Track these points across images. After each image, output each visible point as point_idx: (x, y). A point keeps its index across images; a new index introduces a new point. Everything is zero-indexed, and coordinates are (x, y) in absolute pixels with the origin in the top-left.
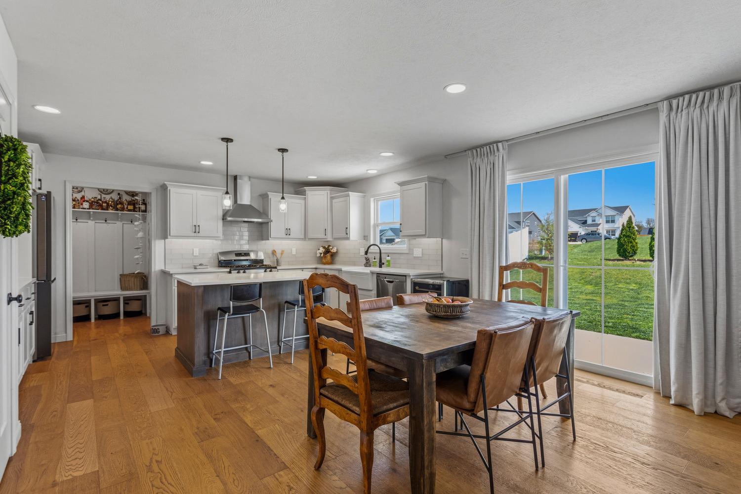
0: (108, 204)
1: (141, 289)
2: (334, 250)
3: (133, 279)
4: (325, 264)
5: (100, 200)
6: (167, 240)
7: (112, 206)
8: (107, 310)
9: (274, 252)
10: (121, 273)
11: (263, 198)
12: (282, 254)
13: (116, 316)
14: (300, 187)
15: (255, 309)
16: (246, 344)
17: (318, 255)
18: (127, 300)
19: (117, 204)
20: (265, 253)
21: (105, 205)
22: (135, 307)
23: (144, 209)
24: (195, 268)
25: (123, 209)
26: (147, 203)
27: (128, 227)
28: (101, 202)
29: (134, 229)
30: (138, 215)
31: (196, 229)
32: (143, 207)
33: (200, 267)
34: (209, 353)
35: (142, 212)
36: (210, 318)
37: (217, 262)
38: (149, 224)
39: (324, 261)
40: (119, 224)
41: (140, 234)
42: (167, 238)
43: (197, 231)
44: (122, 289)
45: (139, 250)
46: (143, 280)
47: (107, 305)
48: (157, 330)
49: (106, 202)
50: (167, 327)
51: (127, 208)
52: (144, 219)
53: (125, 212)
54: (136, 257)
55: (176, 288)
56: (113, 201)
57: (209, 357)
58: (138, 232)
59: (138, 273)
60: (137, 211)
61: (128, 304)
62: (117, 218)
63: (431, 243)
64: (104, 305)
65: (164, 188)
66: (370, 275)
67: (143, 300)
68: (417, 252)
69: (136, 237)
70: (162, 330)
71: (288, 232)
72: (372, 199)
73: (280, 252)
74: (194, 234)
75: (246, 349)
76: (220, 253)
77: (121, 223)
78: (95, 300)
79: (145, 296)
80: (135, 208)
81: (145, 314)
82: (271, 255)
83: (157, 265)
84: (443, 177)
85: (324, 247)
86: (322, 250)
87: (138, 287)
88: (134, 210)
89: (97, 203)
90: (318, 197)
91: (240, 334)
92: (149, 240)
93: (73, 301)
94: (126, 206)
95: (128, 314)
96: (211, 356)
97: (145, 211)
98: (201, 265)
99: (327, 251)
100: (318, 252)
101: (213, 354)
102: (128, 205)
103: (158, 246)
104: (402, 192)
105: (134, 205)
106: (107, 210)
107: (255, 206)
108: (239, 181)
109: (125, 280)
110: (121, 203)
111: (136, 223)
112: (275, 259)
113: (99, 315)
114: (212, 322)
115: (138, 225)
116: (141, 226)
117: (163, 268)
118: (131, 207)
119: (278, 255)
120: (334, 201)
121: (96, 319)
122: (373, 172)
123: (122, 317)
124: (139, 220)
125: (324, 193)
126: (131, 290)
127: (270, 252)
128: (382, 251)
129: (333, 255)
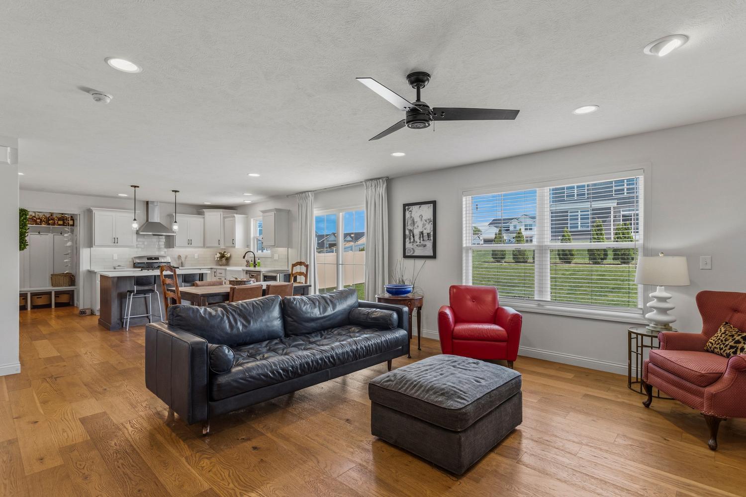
0: (41, 220)
1: (70, 286)
2: (228, 255)
3: (62, 277)
4: (221, 265)
5: (35, 217)
6: (91, 248)
7: (44, 222)
8: (40, 301)
9: (179, 257)
10: (52, 273)
11: (170, 217)
12: (186, 258)
13: (49, 306)
14: (199, 209)
15: (152, 291)
16: (147, 314)
17: (216, 259)
18: (58, 294)
19: (49, 220)
20: (172, 258)
21: (38, 220)
22: (64, 299)
23: (72, 224)
24: (115, 269)
25: (54, 224)
26: (75, 219)
27: (58, 238)
28: (35, 218)
29: (64, 239)
30: (67, 229)
31: (115, 241)
32: (71, 222)
33: (119, 268)
34: (121, 318)
35: (71, 226)
36: (122, 297)
37: (132, 264)
38: (76, 236)
39: (220, 263)
40: (50, 235)
41: (69, 244)
42: (92, 247)
43: (116, 241)
44: (53, 285)
45: (68, 255)
46: (72, 279)
47: (41, 297)
48: (84, 312)
49: (39, 219)
50: (92, 310)
51: (58, 223)
52: (72, 232)
53: (56, 226)
54: (65, 261)
55: (99, 282)
56: (46, 218)
57: (121, 321)
58: (67, 242)
59: (67, 273)
60: (66, 226)
61: (58, 297)
62: (48, 231)
63: (282, 251)
64: (38, 298)
65: (89, 212)
66: (242, 272)
67: (71, 294)
68: (276, 257)
69: (65, 245)
70: (88, 312)
71: (190, 242)
72: (252, 220)
73: (185, 257)
74: (113, 244)
75: (147, 317)
76: (135, 257)
77: (53, 235)
78: (31, 293)
79: (73, 291)
80: (64, 223)
81: (73, 305)
82: (177, 259)
83: (84, 266)
84: (288, 209)
85: (220, 253)
86: (218, 255)
87: (67, 284)
88: (63, 225)
89: (32, 219)
90: (214, 217)
91: (143, 308)
92: (76, 247)
93: (20, 294)
94: (56, 222)
95: (58, 305)
96: (123, 321)
97: (73, 225)
98: (119, 266)
99: (222, 256)
100: (216, 256)
101: (124, 319)
102: (58, 220)
103: (85, 253)
104: (264, 217)
105: (63, 220)
106: (41, 225)
107: (163, 223)
108: (150, 205)
109: (55, 279)
110: (53, 219)
111: (66, 235)
112: (180, 262)
113: (33, 306)
114: (123, 300)
115: (67, 236)
116: (70, 237)
117: (89, 269)
118: (60, 222)
119: (183, 259)
120: (226, 220)
121: (31, 309)
122: (248, 202)
123: (53, 306)
124: (68, 232)
125: (219, 213)
126: (61, 286)
127: (176, 257)
128: (256, 256)
129: (228, 259)
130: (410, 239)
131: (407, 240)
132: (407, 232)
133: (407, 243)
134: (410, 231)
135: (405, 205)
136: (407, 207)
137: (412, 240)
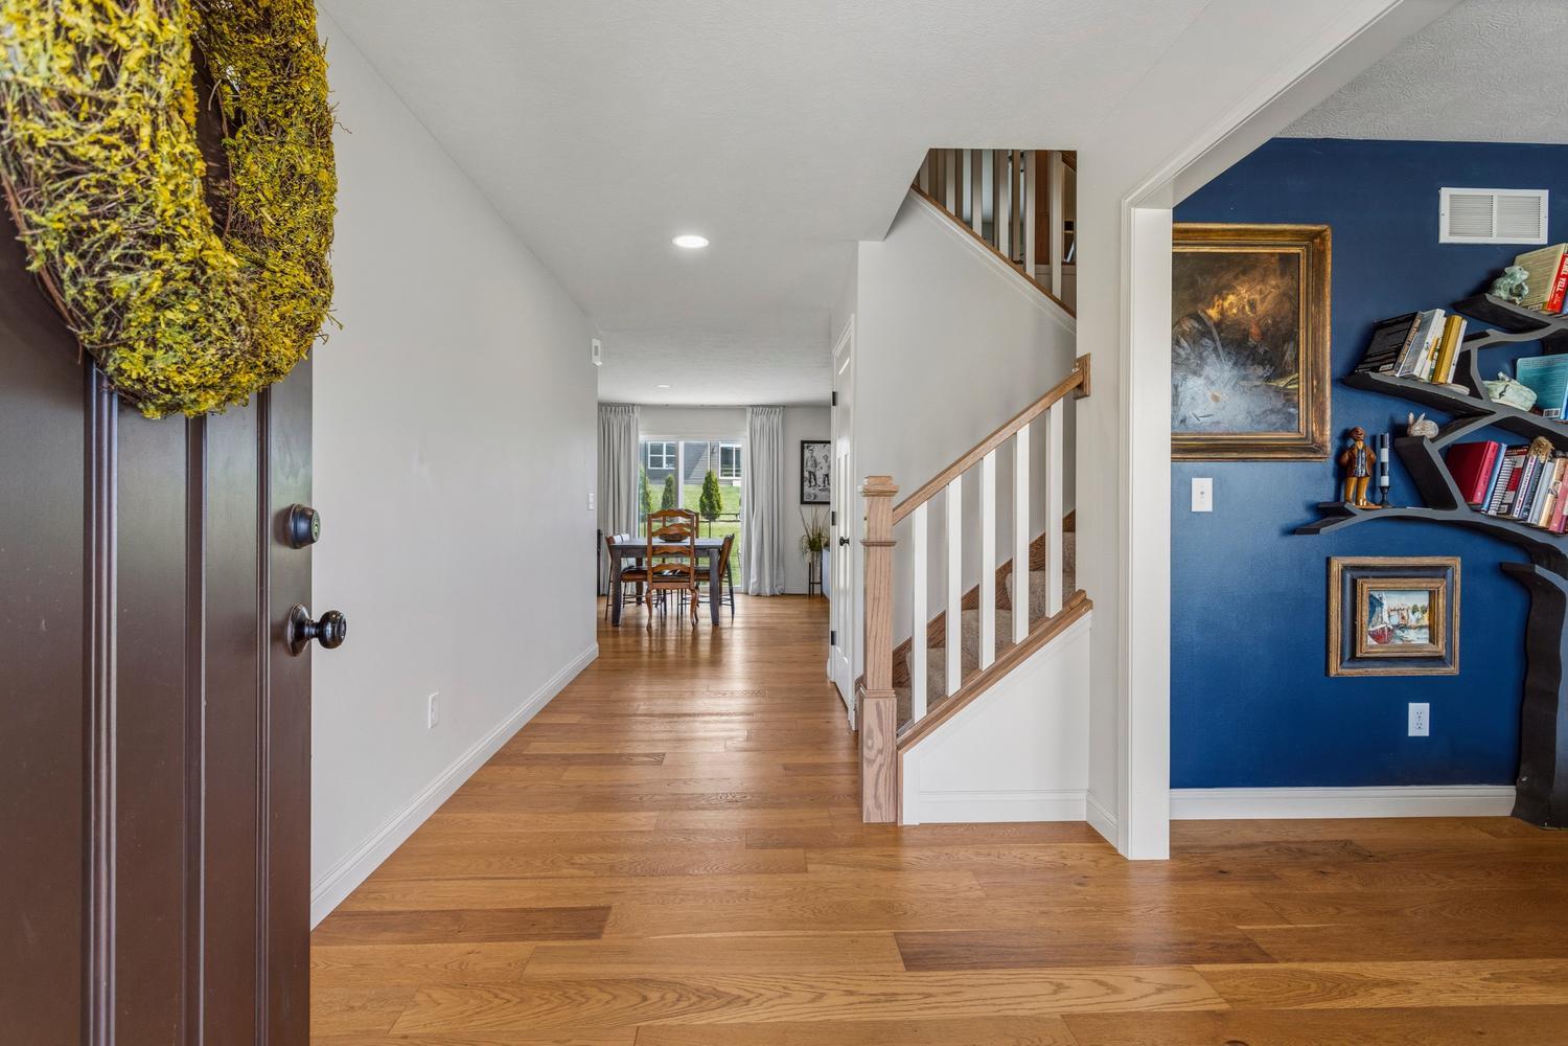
130: (810, 482)
131: (806, 483)
132: (806, 474)
133: (806, 488)
134: (810, 473)
135: (803, 442)
136: (806, 445)
137: (813, 484)
